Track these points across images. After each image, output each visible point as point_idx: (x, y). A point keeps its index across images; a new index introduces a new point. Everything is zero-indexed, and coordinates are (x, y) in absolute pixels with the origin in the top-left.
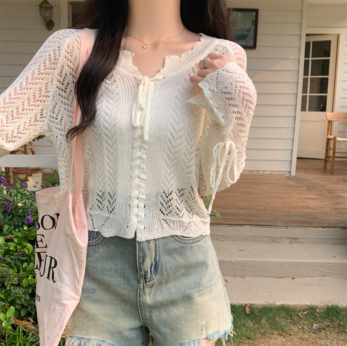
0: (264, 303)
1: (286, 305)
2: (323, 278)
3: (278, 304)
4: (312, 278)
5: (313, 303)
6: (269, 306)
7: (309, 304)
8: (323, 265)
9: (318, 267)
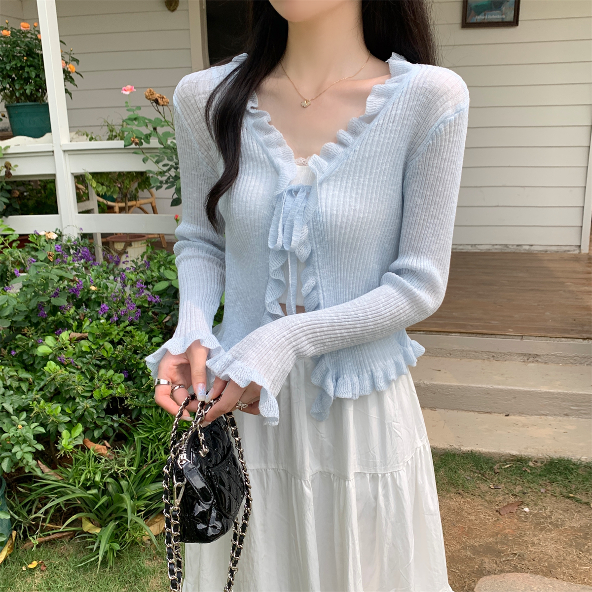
2: (565, 418)
8: (565, 397)
9: (557, 400)
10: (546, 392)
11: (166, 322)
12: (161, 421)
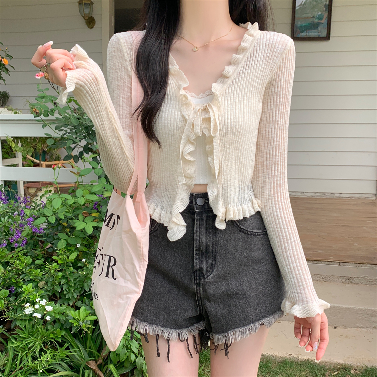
0: (286, 356)
1: (312, 361)
2: (374, 330)
3: (302, 359)
4: (359, 329)
5: (346, 362)
6: (291, 360)
7: (341, 362)
9: (367, 315)
10: (359, 309)
11: (47, 249)
12: (32, 332)
